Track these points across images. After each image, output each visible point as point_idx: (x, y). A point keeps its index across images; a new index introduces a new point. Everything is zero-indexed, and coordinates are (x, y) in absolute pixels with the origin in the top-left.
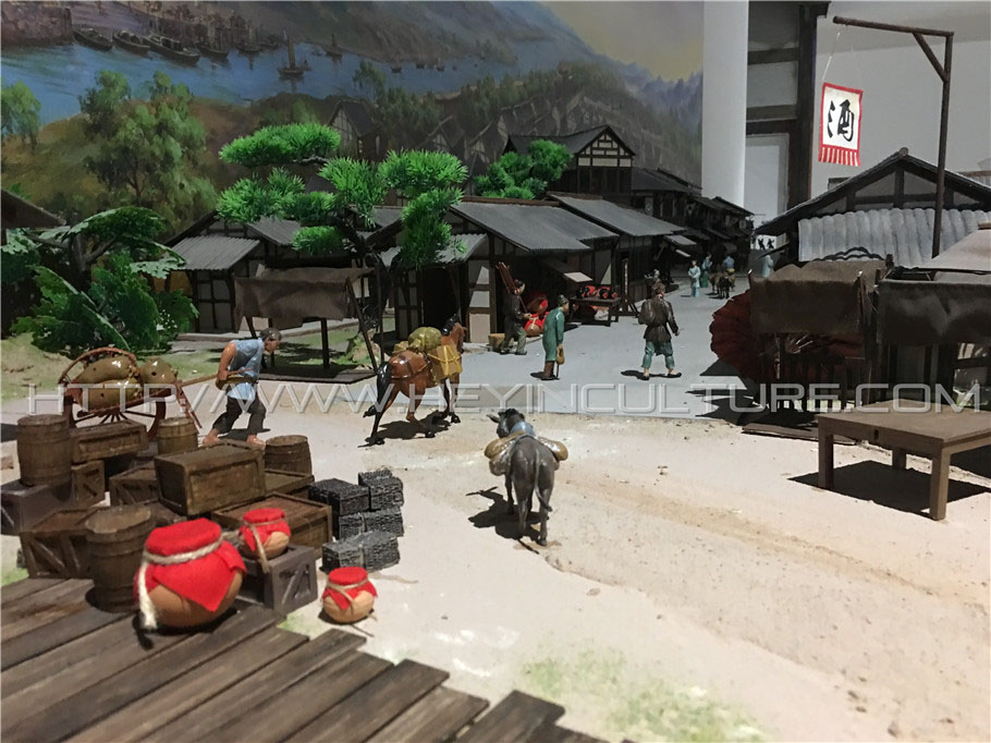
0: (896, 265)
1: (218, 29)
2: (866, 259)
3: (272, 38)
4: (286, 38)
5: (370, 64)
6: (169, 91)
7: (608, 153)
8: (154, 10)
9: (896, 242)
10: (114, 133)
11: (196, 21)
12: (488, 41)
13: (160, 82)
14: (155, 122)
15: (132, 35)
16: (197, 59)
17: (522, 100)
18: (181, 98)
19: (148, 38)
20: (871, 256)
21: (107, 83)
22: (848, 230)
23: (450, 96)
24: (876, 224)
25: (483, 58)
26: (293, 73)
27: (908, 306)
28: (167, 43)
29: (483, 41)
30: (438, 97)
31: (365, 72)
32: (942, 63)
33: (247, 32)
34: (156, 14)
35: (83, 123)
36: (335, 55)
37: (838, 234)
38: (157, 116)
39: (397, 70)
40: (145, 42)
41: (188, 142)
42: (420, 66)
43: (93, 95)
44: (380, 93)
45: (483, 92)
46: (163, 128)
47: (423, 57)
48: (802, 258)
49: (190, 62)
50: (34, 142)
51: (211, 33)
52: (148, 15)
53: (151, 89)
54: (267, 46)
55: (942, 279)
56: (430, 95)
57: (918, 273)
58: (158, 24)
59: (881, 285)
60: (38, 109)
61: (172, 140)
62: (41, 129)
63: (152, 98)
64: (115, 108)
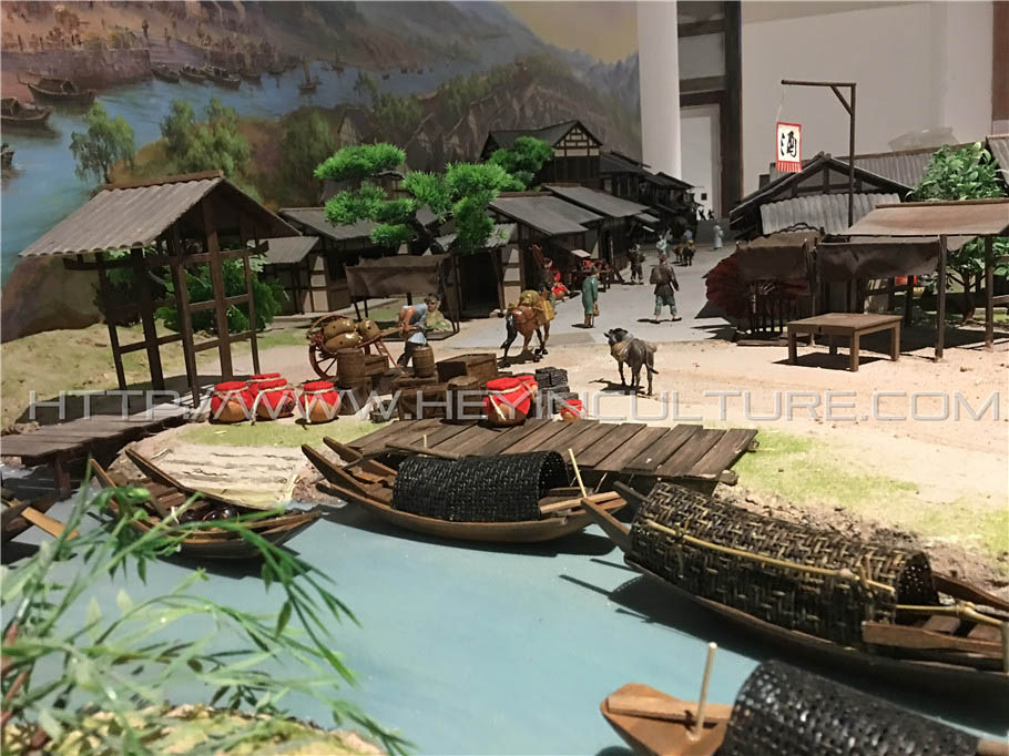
0: (827, 233)
1: (253, 56)
2: (807, 230)
3: (292, 59)
4: (301, 58)
5: (366, 74)
6: (221, 113)
7: (580, 144)
8: (206, 45)
9: (826, 217)
10: (185, 152)
11: (236, 51)
12: (457, 42)
13: (215, 106)
14: (213, 140)
15: (192, 67)
16: (238, 83)
17: (487, 94)
18: (230, 118)
19: (203, 69)
20: (810, 228)
21: (178, 110)
22: (794, 211)
23: (428, 96)
24: (812, 205)
25: (453, 59)
26: (308, 89)
27: (835, 259)
28: (217, 72)
29: (452, 43)
30: (420, 98)
31: (362, 82)
32: (849, 103)
33: (273, 57)
34: (208, 48)
35: (165, 146)
36: (339, 69)
37: (787, 214)
38: (214, 135)
39: (386, 77)
40: (202, 73)
41: (237, 156)
42: (404, 71)
43: (169, 121)
44: (375, 99)
45: (455, 91)
46: (219, 145)
47: (405, 63)
48: (766, 232)
49: (234, 87)
50: (133, 165)
51: (248, 61)
52: (202, 50)
53: (208, 112)
54: (287, 67)
55: (854, 241)
56: (413, 97)
57: (839, 238)
58: (209, 56)
59: (818, 247)
60: (133, 136)
61: (226, 154)
62: (136, 153)
63: (210, 120)
64: (186, 131)
